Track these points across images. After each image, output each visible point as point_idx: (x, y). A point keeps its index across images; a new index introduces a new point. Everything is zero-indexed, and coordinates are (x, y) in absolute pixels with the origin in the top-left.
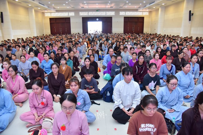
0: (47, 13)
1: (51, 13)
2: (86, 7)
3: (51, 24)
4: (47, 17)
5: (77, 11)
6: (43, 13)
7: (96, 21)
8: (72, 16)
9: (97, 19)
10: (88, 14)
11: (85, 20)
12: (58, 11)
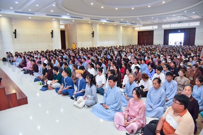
0: (136, 27)
1: (139, 27)
2: (168, 19)
3: (139, 36)
4: (136, 30)
5: (160, 24)
6: (134, 28)
7: (178, 32)
8: (156, 29)
9: (179, 31)
10: (170, 26)
11: (167, 32)
12: (144, 25)
